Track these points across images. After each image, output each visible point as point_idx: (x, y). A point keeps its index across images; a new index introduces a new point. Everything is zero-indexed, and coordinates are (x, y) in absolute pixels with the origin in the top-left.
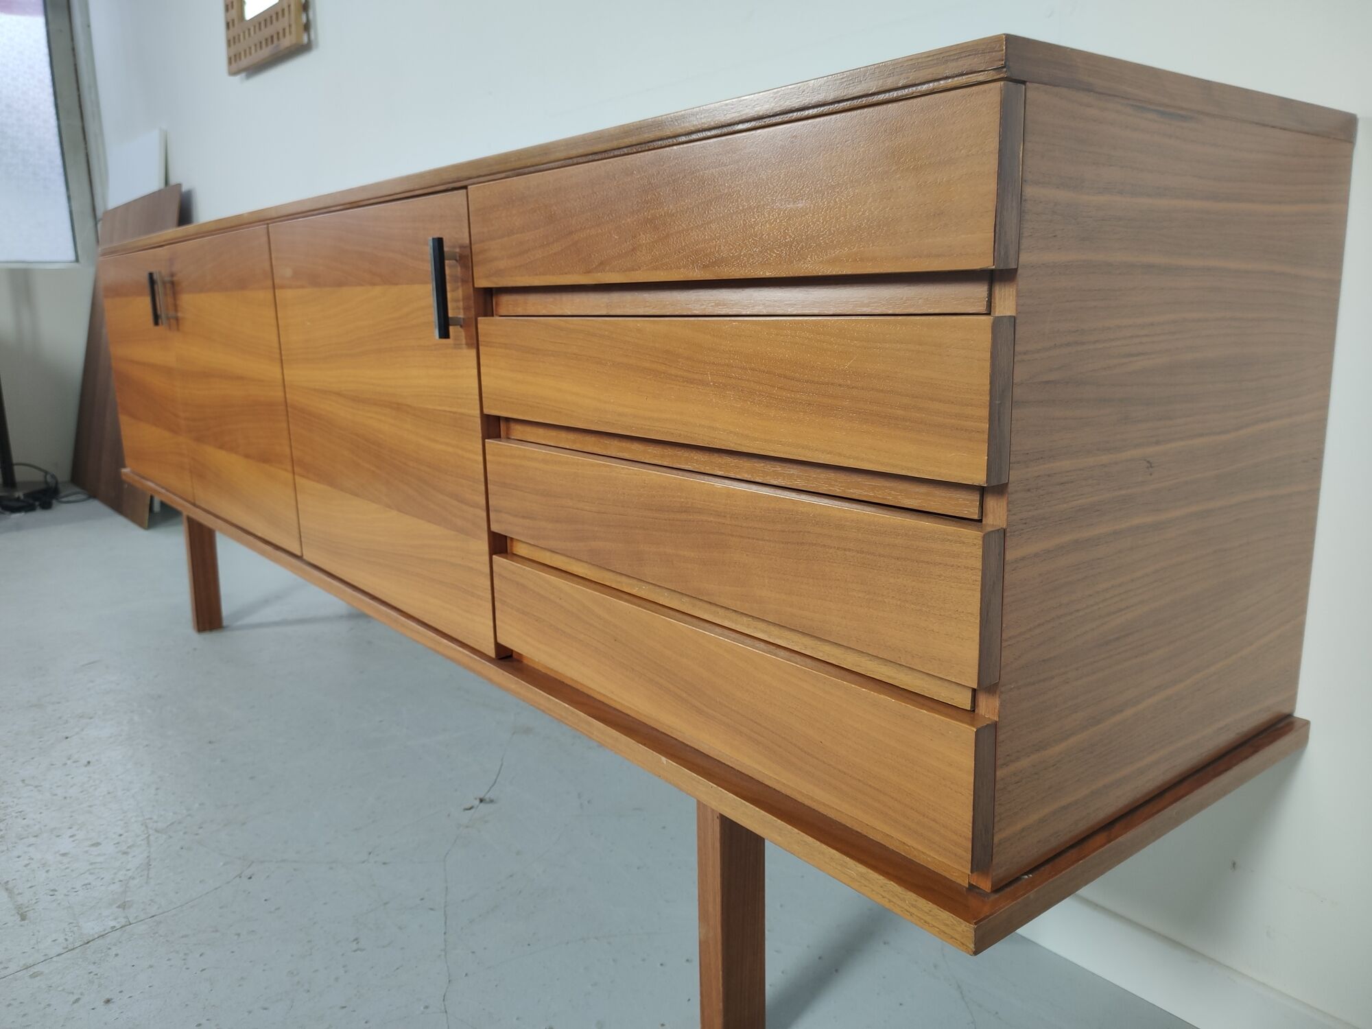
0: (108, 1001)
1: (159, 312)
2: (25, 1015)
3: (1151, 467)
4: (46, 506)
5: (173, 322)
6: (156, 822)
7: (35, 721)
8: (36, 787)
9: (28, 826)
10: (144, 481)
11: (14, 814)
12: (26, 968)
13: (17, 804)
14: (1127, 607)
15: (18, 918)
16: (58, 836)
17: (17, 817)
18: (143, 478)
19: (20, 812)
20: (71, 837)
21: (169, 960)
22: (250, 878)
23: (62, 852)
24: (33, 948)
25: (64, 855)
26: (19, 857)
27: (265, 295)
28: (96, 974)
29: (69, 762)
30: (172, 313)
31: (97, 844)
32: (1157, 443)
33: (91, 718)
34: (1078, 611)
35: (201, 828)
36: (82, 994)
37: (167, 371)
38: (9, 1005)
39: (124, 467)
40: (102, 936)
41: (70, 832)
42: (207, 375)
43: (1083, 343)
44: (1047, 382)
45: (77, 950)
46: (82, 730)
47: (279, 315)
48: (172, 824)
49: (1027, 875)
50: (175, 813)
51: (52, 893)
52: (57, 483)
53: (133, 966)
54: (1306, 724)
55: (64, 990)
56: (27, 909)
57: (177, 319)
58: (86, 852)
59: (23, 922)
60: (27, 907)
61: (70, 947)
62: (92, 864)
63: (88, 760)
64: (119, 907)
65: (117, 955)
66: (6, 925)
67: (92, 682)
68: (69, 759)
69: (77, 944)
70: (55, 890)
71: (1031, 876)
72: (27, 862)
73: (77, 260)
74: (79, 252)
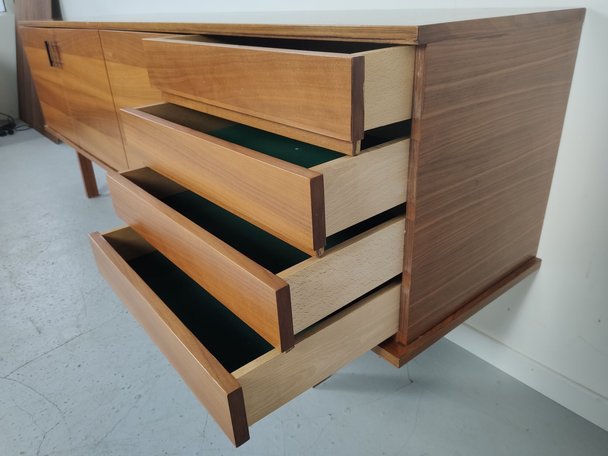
0: (79, 366)
1: (52, 60)
2: (48, 373)
3: (478, 182)
4: (11, 133)
5: (59, 65)
6: (85, 289)
7: (27, 244)
8: (34, 275)
9: (34, 293)
10: (56, 133)
11: (27, 288)
12: (45, 354)
13: (28, 283)
14: (465, 237)
15: (38, 333)
16: (47, 297)
17: (29, 289)
18: (55, 131)
19: (30, 286)
20: (52, 297)
21: (100, 348)
22: (127, 313)
23: (50, 304)
24: (46, 345)
25: (51, 305)
26: (33, 306)
27: (100, 62)
28: (73, 355)
29: (45, 263)
30: (58, 60)
31: (63, 300)
32: (481, 172)
33: (50, 242)
34: (444, 243)
35: (104, 291)
36: (68, 363)
37: (60, 87)
38: (41, 369)
39: (46, 125)
40: (72, 339)
41: (51, 295)
42: (78, 92)
43: (449, 143)
44: (433, 163)
45: (63, 346)
46: (48, 248)
47: (109, 73)
48: (92, 290)
49: (420, 336)
50: (92, 285)
51: (49, 322)
52: (13, 120)
53: (86, 351)
54: (540, 260)
55: (61, 362)
56: (41, 329)
57: (61, 64)
58: (59, 304)
59: (40, 334)
60: (41, 328)
61: (61, 344)
62: (62, 309)
63: (53, 262)
64: (76, 327)
65: (79, 347)
66: (33, 336)
67: (47, 224)
68: (45, 262)
69: (63, 343)
70: (50, 321)
71: (422, 336)
72: (36, 309)
73: (6, 11)
74: (6, 8)
